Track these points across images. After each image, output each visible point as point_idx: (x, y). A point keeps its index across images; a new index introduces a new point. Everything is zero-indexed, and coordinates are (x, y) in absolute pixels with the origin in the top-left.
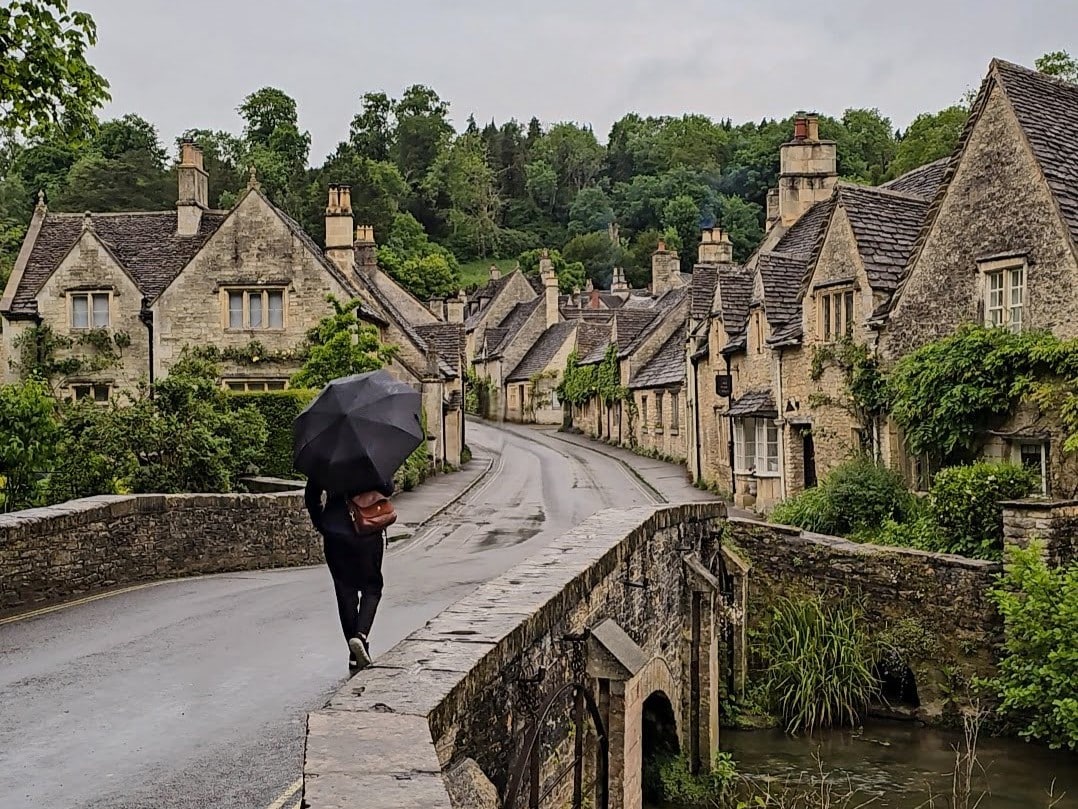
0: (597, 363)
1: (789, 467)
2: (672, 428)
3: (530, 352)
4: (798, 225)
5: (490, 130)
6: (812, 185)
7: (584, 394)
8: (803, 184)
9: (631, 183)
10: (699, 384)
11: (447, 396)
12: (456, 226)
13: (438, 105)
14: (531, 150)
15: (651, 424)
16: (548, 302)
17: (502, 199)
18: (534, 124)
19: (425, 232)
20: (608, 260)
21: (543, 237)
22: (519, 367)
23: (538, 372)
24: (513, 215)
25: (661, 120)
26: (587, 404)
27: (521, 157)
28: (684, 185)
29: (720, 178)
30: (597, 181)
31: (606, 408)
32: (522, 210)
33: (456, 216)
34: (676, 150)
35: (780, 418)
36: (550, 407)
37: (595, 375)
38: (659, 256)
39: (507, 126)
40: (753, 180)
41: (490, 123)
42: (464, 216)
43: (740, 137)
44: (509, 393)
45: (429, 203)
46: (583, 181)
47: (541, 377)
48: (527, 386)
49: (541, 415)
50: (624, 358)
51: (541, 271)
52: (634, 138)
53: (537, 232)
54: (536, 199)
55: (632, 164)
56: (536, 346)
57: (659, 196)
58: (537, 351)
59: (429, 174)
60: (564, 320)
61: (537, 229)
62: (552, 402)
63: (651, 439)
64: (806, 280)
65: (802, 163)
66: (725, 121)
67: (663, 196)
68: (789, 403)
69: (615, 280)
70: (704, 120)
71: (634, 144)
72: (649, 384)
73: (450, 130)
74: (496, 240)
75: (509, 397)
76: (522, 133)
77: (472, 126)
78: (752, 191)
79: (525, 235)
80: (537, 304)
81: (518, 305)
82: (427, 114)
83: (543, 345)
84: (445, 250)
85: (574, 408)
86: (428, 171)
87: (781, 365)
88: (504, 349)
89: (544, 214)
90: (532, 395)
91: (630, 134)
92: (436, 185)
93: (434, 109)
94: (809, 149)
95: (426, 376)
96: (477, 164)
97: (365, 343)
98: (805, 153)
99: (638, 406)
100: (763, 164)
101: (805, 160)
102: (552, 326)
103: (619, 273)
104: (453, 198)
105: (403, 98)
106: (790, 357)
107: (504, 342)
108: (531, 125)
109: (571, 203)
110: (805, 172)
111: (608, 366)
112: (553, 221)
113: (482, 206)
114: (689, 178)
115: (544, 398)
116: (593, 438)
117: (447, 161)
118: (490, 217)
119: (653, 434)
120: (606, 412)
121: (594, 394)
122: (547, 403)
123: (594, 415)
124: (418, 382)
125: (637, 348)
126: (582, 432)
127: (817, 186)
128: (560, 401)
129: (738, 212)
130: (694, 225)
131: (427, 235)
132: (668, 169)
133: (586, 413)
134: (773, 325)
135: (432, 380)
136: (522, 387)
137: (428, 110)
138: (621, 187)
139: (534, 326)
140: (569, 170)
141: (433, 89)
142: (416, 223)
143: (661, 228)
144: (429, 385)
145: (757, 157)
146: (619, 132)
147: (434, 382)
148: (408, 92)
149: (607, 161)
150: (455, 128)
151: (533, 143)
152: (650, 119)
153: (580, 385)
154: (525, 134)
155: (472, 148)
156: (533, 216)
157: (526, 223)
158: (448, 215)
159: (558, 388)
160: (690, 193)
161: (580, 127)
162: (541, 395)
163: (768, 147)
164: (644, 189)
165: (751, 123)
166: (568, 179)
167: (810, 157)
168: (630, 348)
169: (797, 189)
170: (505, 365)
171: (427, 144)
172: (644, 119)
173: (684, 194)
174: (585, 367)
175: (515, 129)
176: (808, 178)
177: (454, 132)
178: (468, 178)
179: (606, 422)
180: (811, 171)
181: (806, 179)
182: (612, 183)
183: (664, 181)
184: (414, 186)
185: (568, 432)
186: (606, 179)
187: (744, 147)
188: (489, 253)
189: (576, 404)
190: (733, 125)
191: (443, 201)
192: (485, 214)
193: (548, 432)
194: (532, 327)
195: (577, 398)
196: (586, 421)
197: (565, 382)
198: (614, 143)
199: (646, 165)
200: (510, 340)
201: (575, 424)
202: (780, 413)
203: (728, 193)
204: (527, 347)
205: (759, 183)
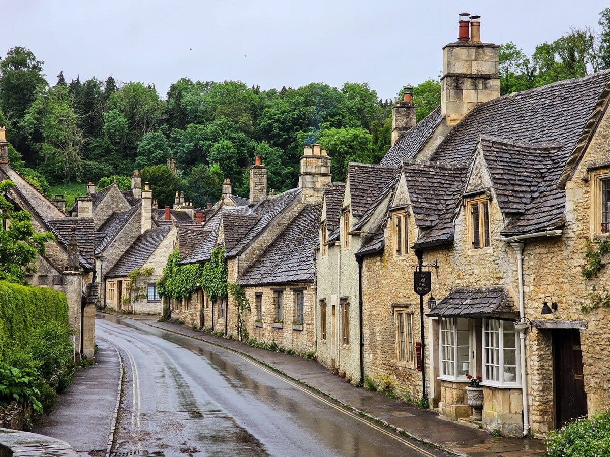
0: (203, 263)
1: (536, 378)
2: (295, 323)
3: (127, 253)
4: (464, 124)
5: (75, 85)
6: (475, 87)
7: (186, 289)
8: (467, 85)
9: (185, 129)
10: (365, 282)
11: (84, 289)
12: (47, 156)
13: (34, 63)
14: (108, 101)
15: (267, 320)
16: (143, 211)
17: (85, 137)
18: (111, 81)
19: (22, 159)
20: (168, 187)
21: (116, 168)
22: (117, 265)
23: (136, 270)
24: (92, 150)
25: (207, 84)
26: (189, 299)
27: (99, 105)
28: (226, 131)
29: (252, 128)
30: (159, 127)
31: (210, 303)
32: (100, 146)
33: (46, 148)
34: (219, 107)
35: (522, 321)
36: (146, 300)
37: (199, 272)
38: (256, 170)
39: (89, 82)
40: (277, 130)
41: (75, 79)
42: (53, 150)
43: (266, 99)
44: (108, 287)
45: (25, 138)
46: (148, 127)
47: (139, 274)
48: (126, 282)
49: (139, 307)
50: (234, 257)
51: (132, 187)
52: (187, 97)
53: (111, 164)
54: (110, 138)
55: (185, 115)
56: (132, 247)
57: (205, 139)
58: (134, 252)
59: (27, 115)
60: (155, 227)
61: (111, 162)
62: (147, 296)
63: (267, 333)
64: (573, 161)
65: (466, 64)
66: (255, 87)
67: (209, 140)
68: (546, 304)
69: (177, 200)
70: (241, 86)
71: (187, 101)
72: (264, 281)
73: (43, 82)
74: (79, 169)
75: (107, 291)
76: (101, 89)
77: (62, 81)
78: (276, 139)
79: (102, 166)
80: (134, 213)
81: (114, 214)
82: (26, 69)
83: (140, 247)
84: (39, 175)
85: (174, 302)
86: (26, 113)
87: (522, 260)
88: (104, 250)
89: (117, 151)
90: (130, 289)
91: (184, 93)
92: (31, 124)
93: (31, 66)
94: (473, 51)
95: (66, 268)
96: (66, 110)
97: (18, 229)
98: (469, 55)
99: (250, 302)
100: (285, 120)
101: (469, 61)
102: (146, 232)
103: (180, 195)
104: (45, 135)
105: (7, 56)
106: (539, 251)
107: (104, 244)
108: (108, 82)
109: (139, 143)
110: (468, 73)
111: (214, 265)
112: (124, 156)
113: (68, 141)
114: (230, 127)
115: (140, 293)
116: (195, 328)
117: (42, 106)
118: (75, 150)
119: (269, 328)
120: (210, 306)
121: (199, 290)
122: (143, 297)
123: (195, 308)
124: (58, 274)
125: (244, 249)
126: (182, 323)
127: (480, 87)
128: (161, 295)
129: (266, 154)
130: (232, 163)
131: (23, 162)
132: (213, 120)
133: (187, 307)
134: (507, 215)
135: (73, 272)
136: (120, 282)
137: (26, 67)
138: (177, 132)
139: (131, 231)
140: (137, 118)
141: (30, 50)
142: (16, 152)
143: (207, 163)
144: (69, 278)
145: (280, 114)
146: (176, 92)
147: (75, 274)
148: (11, 52)
149: (167, 112)
150: (49, 82)
151: (109, 95)
152: (199, 83)
153: (182, 281)
154: (103, 89)
155: (62, 97)
156: (108, 152)
157: (103, 156)
158: (41, 148)
159: (159, 284)
160: (231, 139)
161: (146, 86)
162: (137, 289)
163: (288, 106)
164: (196, 134)
165: (274, 90)
166: (137, 124)
167: (473, 58)
168: (238, 249)
169: (461, 90)
170: (105, 263)
171: (25, 92)
172: (194, 83)
173: (226, 139)
174: (188, 266)
175: (95, 85)
176: (472, 78)
177: (47, 84)
178: (58, 120)
179: (210, 315)
180: (475, 72)
181: (470, 80)
182: (170, 129)
183: (210, 128)
184: (14, 124)
185: (167, 322)
186: (165, 126)
187: (269, 107)
188: (73, 179)
189: (177, 298)
190: (261, 91)
191: (38, 136)
192: (71, 148)
193: (150, 322)
194: (129, 231)
195: (179, 293)
196: (189, 313)
197: (166, 278)
198: (172, 100)
199: (196, 117)
200: (110, 243)
201: (174, 316)
202: (522, 316)
203: (259, 139)
204: (124, 248)
205: (282, 133)
